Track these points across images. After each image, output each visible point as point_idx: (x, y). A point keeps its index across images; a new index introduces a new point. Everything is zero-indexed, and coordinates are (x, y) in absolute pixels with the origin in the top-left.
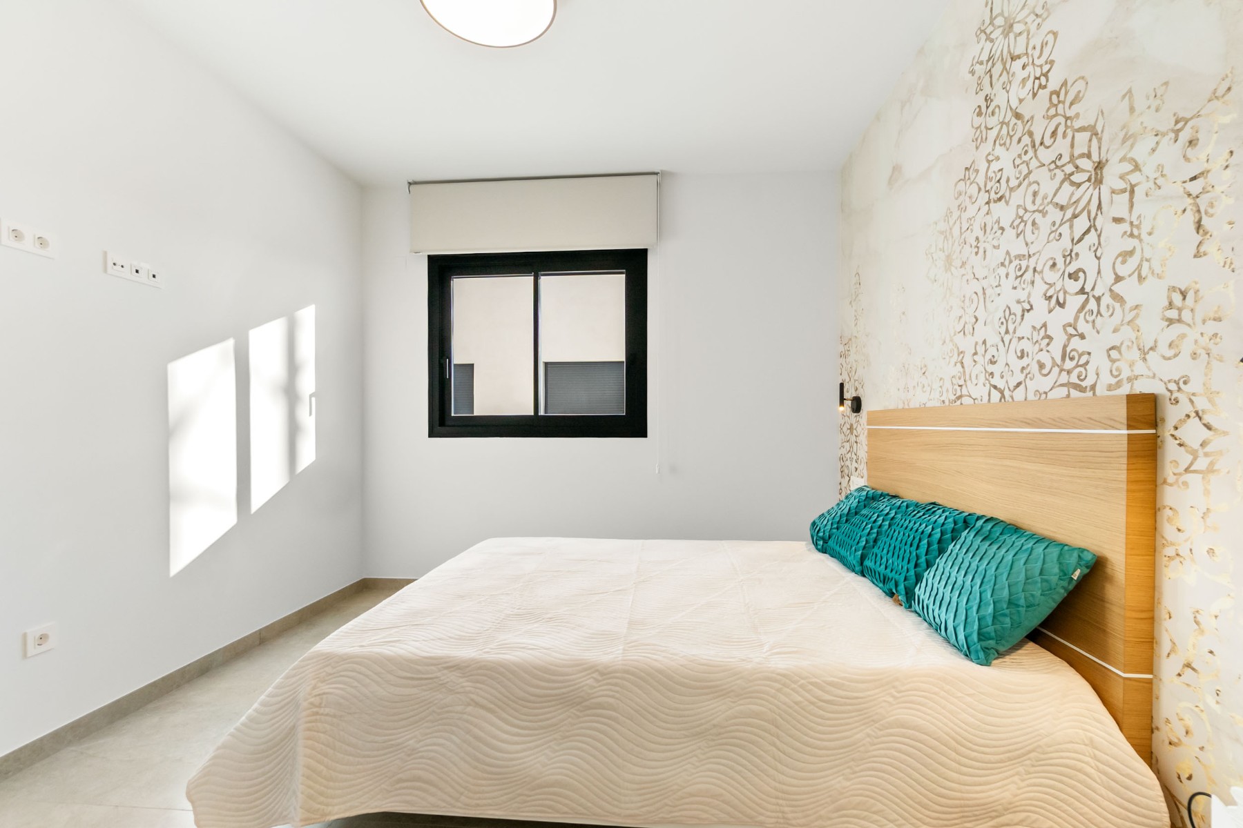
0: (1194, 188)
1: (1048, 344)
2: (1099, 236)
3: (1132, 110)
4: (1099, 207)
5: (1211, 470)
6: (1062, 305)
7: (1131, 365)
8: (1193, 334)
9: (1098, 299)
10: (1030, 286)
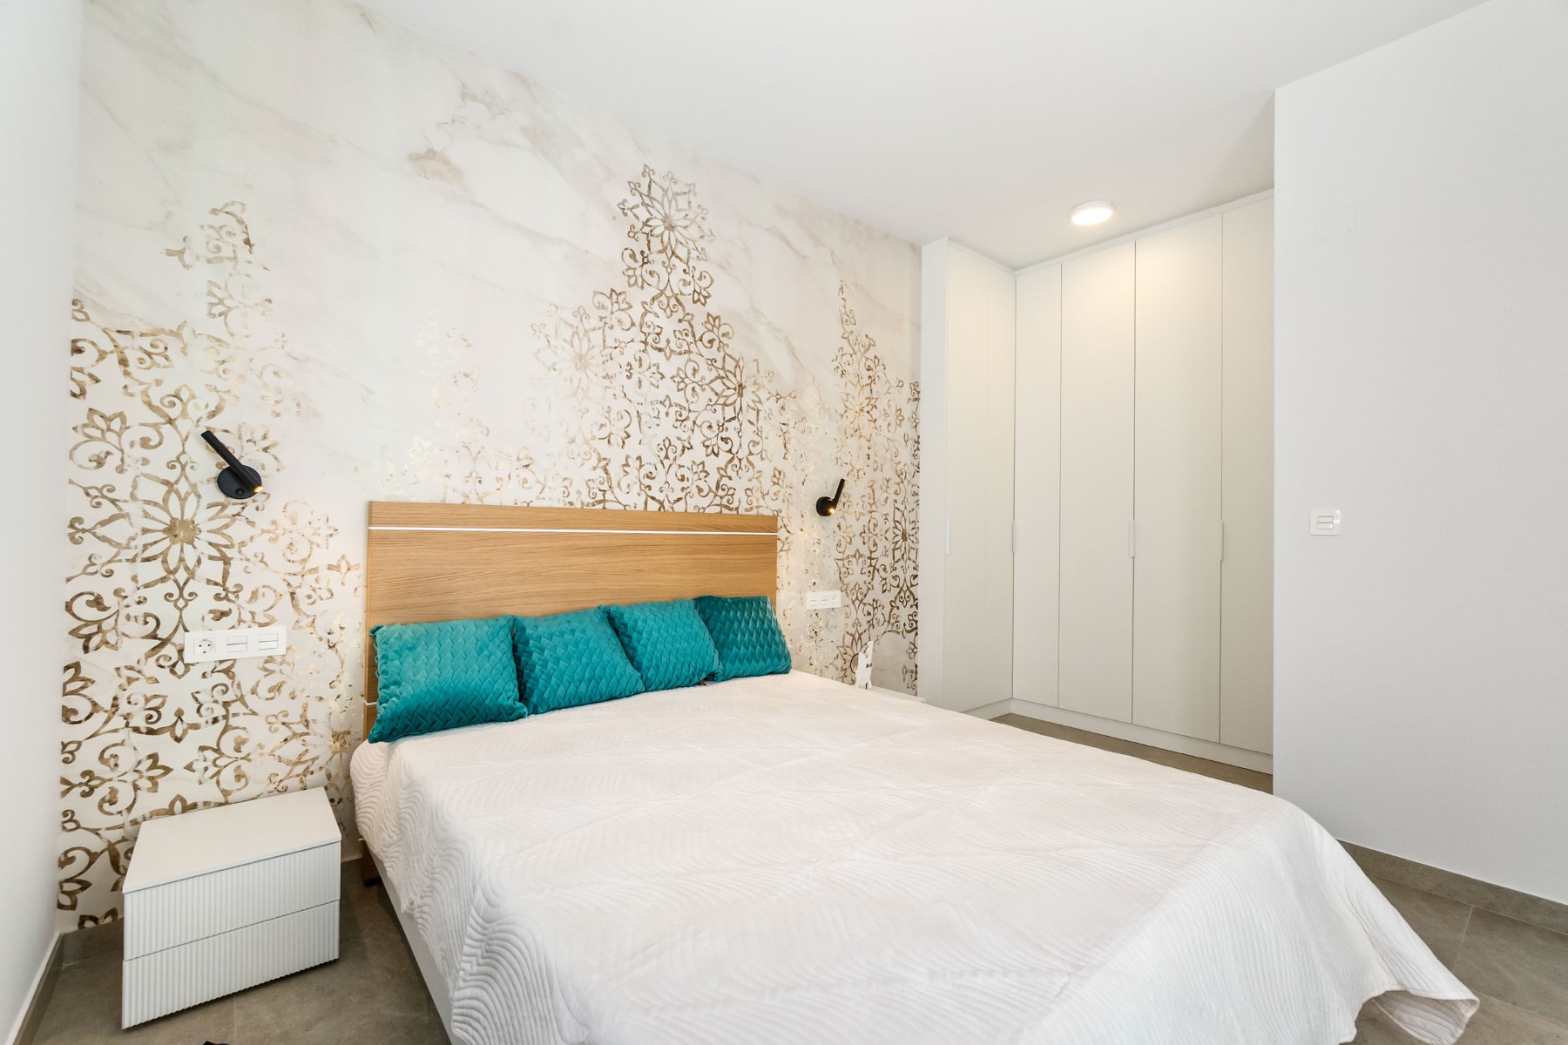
0: (784, 428)
1: (706, 477)
2: (741, 425)
3: (758, 372)
4: (741, 408)
5: (789, 550)
6: (717, 455)
7: (757, 500)
8: (783, 491)
9: (740, 460)
10: (690, 432)
